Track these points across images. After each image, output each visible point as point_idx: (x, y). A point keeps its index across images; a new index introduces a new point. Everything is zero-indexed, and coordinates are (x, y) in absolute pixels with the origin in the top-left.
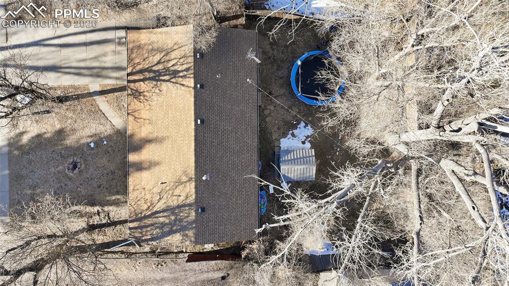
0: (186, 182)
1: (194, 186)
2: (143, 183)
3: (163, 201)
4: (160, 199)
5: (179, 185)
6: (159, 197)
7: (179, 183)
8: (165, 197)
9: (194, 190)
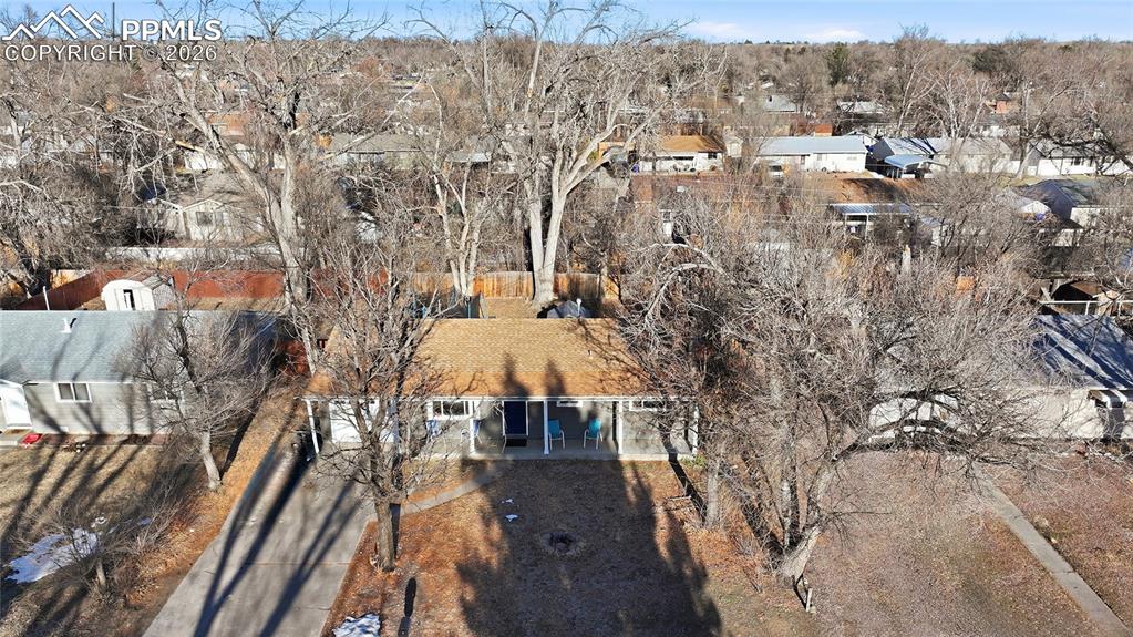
0: (586, 329)
1: (592, 320)
2: (592, 382)
3: (622, 356)
4: (618, 359)
5: (591, 336)
6: (614, 362)
7: (587, 335)
8: (614, 353)
9: (599, 320)
